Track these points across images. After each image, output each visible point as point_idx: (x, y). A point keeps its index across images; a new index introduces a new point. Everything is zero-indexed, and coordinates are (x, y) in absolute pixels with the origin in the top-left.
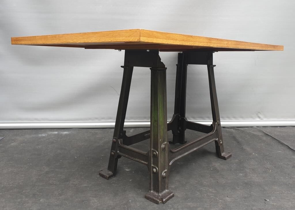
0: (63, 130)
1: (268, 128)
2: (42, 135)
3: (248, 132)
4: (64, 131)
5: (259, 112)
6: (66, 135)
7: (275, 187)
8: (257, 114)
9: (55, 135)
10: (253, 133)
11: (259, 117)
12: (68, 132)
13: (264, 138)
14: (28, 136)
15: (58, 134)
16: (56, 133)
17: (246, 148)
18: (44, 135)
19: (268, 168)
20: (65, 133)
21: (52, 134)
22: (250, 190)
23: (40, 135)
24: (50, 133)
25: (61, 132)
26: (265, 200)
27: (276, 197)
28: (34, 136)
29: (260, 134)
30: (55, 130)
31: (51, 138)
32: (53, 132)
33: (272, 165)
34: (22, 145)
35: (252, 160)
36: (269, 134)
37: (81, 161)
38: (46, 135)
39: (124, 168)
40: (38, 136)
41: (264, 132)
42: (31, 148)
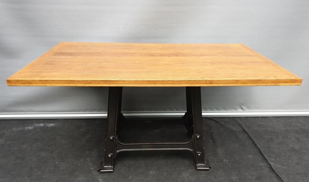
0: (49, 121)
1: (249, 119)
2: (29, 128)
4: (50, 123)
6: (51, 127)
8: (240, 106)
9: (41, 128)
12: (54, 123)
13: (241, 136)
14: (15, 129)
15: (44, 127)
16: (42, 125)
17: (219, 152)
18: (31, 128)
20: (51, 125)
21: (38, 126)
23: (27, 128)
24: (37, 125)
25: (48, 124)
28: (20, 129)
29: (239, 129)
30: (42, 120)
31: (37, 132)
32: (39, 123)
33: (238, 176)
34: (9, 143)
35: (221, 169)
36: (247, 130)
37: (62, 168)
38: (33, 128)
39: (100, 180)
40: (25, 129)
41: (243, 126)
42: (16, 148)
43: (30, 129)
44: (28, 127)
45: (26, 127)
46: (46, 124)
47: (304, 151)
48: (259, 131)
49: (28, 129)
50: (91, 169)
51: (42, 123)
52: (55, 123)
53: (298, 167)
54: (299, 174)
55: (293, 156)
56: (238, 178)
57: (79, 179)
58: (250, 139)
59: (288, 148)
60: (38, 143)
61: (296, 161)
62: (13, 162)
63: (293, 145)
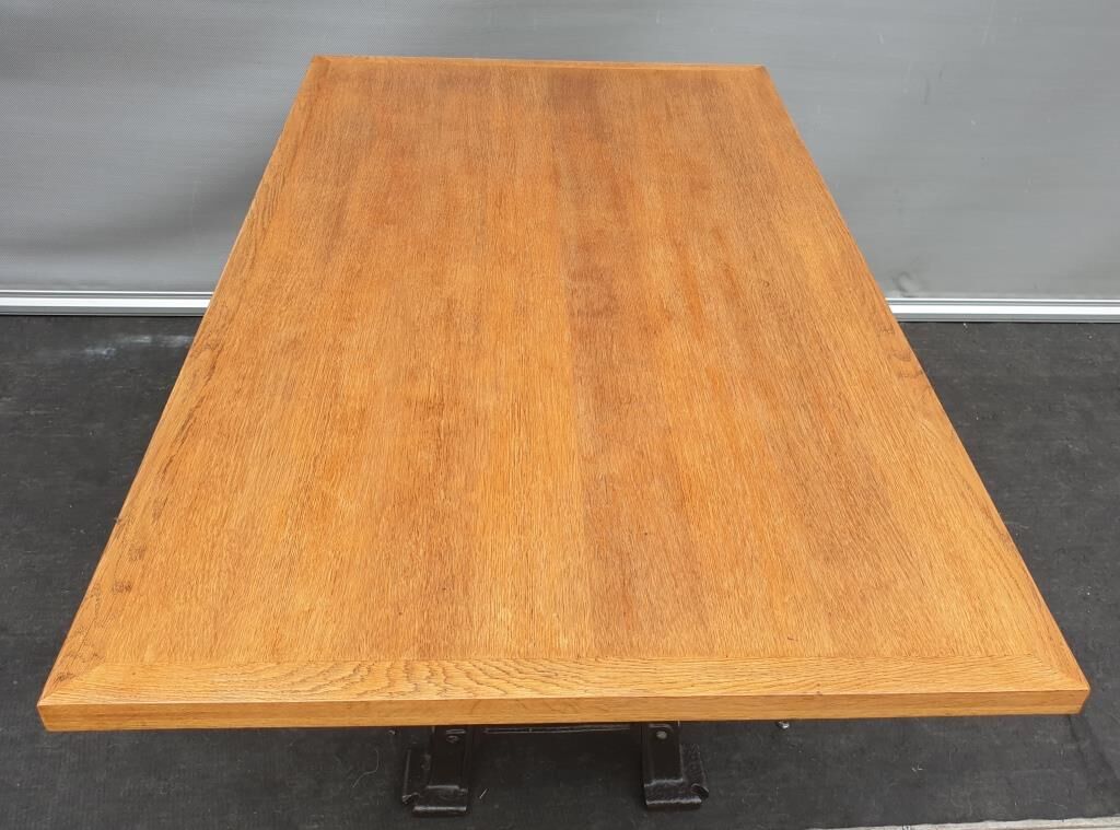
0: (171, 323)
2: (98, 351)
4: (177, 334)
8: (895, 280)
9: (145, 351)
11: (902, 290)
12: (190, 334)
14: (45, 355)
15: (152, 349)
16: (146, 339)
18: (104, 352)
20: (181, 340)
21: (130, 344)
23: (89, 351)
24: (125, 340)
28: (66, 353)
31: (131, 371)
32: (136, 333)
34: (36, 415)
38: (112, 354)
40: (84, 355)
42: (68, 435)
43: (101, 355)
44: (94, 346)
45: (88, 346)
46: (161, 336)
47: (1100, 464)
48: (956, 381)
49: (95, 355)
51: (146, 334)
53: (1066, 524)
54: (1064, 552)
55: (1061, 484)
59: (1047, 453)
61: (1065, 504)
62: (69, 492)
63: (1066, 442)
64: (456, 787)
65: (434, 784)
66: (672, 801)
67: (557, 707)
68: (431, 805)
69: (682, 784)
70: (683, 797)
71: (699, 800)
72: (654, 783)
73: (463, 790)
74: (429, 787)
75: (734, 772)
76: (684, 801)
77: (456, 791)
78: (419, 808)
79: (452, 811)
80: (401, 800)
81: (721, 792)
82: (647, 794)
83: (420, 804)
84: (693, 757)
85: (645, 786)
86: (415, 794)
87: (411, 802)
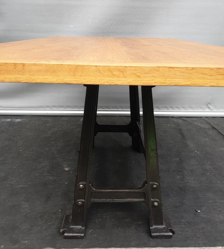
0: (16, 117)
1: (217, 119)
3: (195, 124)
4: (17, 119)
5: (209, 103)
6: (18, 122)
7: (209, 194)
8: (207, 105)
9: (8, 122)
10: (200, 125)
11: (209, 108)
13: (211, 132)
15: (11, 122)
16: (9, 120)
17: (189, 144)
19: (206, 170)
20: (18, 120)
22: (183, 197)
24: (4, 120)
25: (15, 120)
26: (196, 211)
27: (208, 207)
29: (207, 126)
30: (9, 116)
31: (3, 126)
32: (7, 119)
33: (212, 166)
35: (193, 159)
36: (216, 127)
37: (25, 155)
39: (65, 166)
41: (212, 124)
46: (13, 119)
50: (56, 156)
52: (22, 119)
56: (212, 167)
57: (43, 165)
58: (221, 134)
60: (4, 134)
64: (81, 227)
65: (73, 226)
66: (161, 234)
67: (115, 73)
68: (71, 233)
69: (164, 228)
70: (165, 232)
71: (172, 234)
72: (154, 227)
73: (83, 228)
74: (71, 227)
75: (183, 226)
76: (165, 234)
77: (80, 228)
78: (66, 234)
79: (79, 236)
80: (60, 231)
81: (179, 232)
82: (151, 231)
83: (66, 233)
84: (167, 219)
85: (151, 228)
86: (65, 229)
87: (64, 232)
